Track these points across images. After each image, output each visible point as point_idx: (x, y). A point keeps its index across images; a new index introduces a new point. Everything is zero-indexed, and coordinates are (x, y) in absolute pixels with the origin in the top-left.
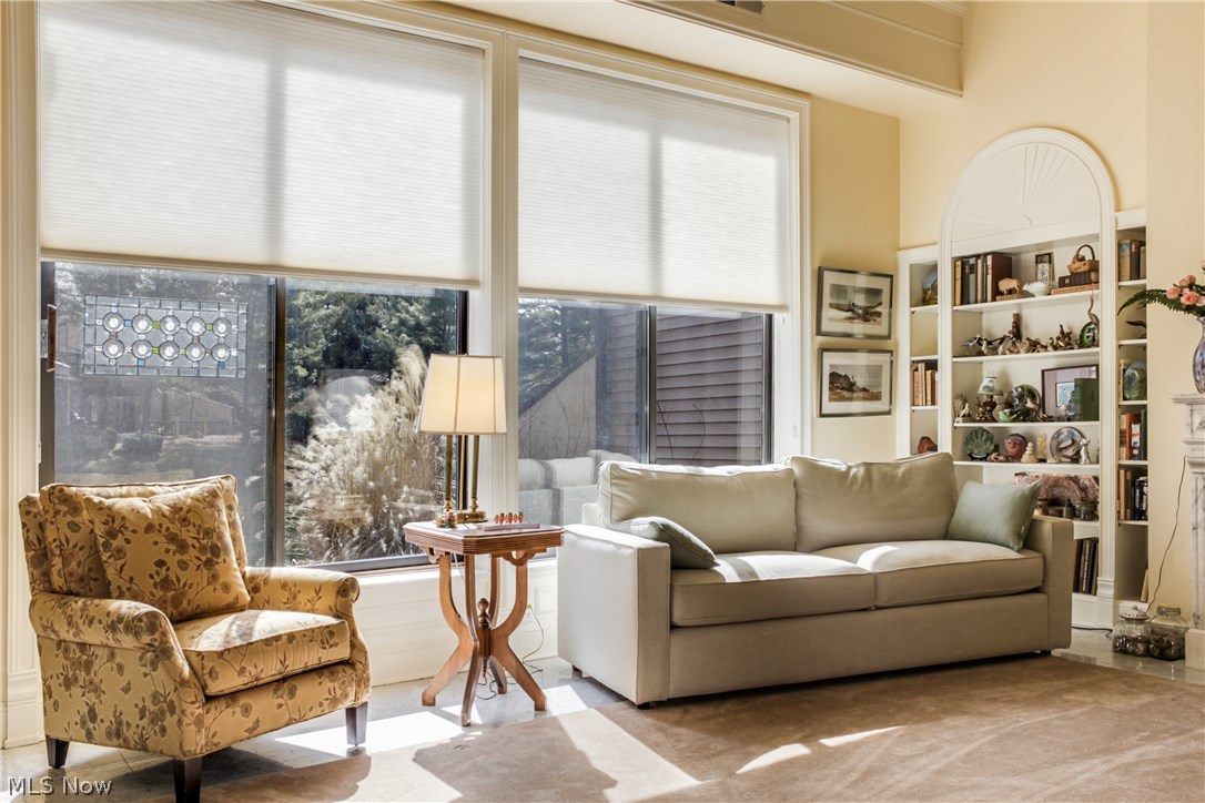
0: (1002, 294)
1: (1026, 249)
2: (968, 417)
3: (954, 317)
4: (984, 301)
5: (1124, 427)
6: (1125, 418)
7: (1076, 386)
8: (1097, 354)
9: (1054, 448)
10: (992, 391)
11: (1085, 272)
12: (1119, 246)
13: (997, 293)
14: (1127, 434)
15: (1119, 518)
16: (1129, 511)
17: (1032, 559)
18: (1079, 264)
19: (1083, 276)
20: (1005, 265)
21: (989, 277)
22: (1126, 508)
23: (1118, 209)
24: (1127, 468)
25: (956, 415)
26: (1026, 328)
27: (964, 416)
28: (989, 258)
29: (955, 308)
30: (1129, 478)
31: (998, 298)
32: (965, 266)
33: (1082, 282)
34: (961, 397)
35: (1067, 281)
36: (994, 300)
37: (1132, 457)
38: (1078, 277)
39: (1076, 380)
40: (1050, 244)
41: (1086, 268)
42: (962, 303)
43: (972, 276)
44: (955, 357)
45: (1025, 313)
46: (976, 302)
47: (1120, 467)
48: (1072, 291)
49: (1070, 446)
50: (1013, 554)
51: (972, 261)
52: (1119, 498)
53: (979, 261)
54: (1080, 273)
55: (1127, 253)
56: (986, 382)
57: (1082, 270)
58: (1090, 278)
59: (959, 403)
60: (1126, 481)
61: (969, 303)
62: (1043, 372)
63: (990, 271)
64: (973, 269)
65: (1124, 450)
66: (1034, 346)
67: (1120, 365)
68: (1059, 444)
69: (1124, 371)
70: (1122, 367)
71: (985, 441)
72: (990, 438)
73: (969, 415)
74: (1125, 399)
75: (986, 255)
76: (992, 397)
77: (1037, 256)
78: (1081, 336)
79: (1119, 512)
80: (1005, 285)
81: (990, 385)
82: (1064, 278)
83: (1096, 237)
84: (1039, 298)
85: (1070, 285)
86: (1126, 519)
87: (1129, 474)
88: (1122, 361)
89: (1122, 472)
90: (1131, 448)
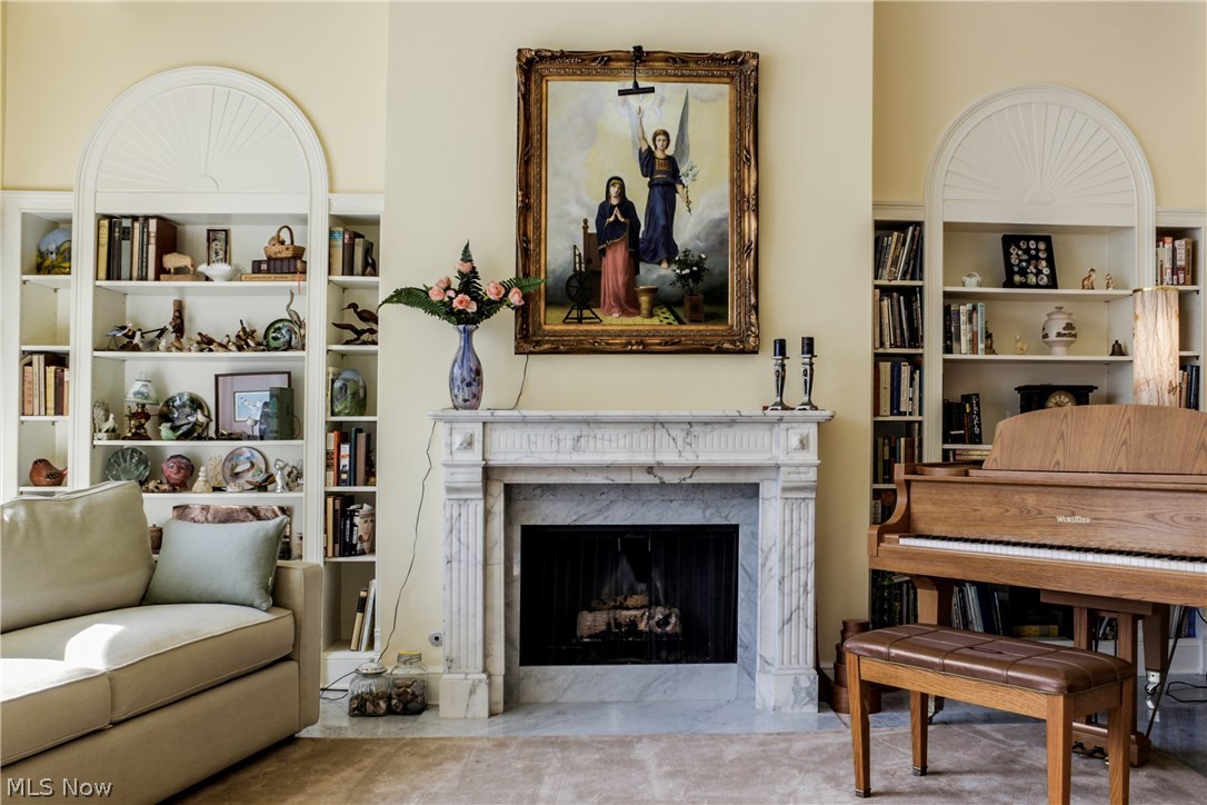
0: (168, 272)
1: (196, 219)
2: (114, 433)
3: (95, 295)
4: (144, 278)
5: (332, 447)
6: (333, 436)
7: (272, 396)
8: (302, 359)
9: (228, 472)
10: (146, 398)
11: (289, 259)
12: (331, 233)
13: (161, 271)
14: (335, 456)
15: (326, 556)
16: (337, 546)
17: (282, 619)
18: (278, 248)
19: (285, 263)
20: (170, 235)
21: (152, 249)
22: (335, 542)
23: (331, 191)
24: (336, 495)
25: (95, 429)
26: (191, 320)
27: (107, 431)
28: (153, 224)
29: (98, 283)
30: (338, 507)
31: (162, 276)
32: (116, 229)
33: (286, 270)
34: (104, 405)
35: (264, 267)
36: (157, 278)
37: (339, 482)
38: (278, 263)
39: (272, 389)
40: (227, 217)
41: (289, 254)
42: (109, 278)
43: (126, 244)
44: (95, 350)
45: (189, 301)
46: (131, 279)
47: (328, 494)
48: (269, 280)
49: (248, 470)
50: (262, 616)
51: (126, 223)
52: (326, 532)
53: (137, 225)
54: (282, 259)
55: (339, 243)
56: (137, 386)
57: (283, 255)
58: (295, 266)
59: (100, 413)
60: (335, 511)
61: (119, 278)
62: (217, 377)
63: (153, 241)
64: (127, 234)
65: (332, 474)
66: (206, 343)
67: (328, 375)
68: (233, 468)
69: (333, 381)
70: (331, 377)
71: (137, 465)
72: (143, 461)
73: (114, 430)
74: (333, 414)
75: (147, 218)
76: (143, 406)
77: (209, 231)
78: (266, 337)
79: (326, 548)
80: (171, 261)
81: (144, 390)
82: (260, 262)
83: (303, 220)
84: (217, 283)
85: (268, 272)
86: (334, 556)
87: (338, 502)
88: (331, 369)
89: (330, 500)
90: (339, 473)
